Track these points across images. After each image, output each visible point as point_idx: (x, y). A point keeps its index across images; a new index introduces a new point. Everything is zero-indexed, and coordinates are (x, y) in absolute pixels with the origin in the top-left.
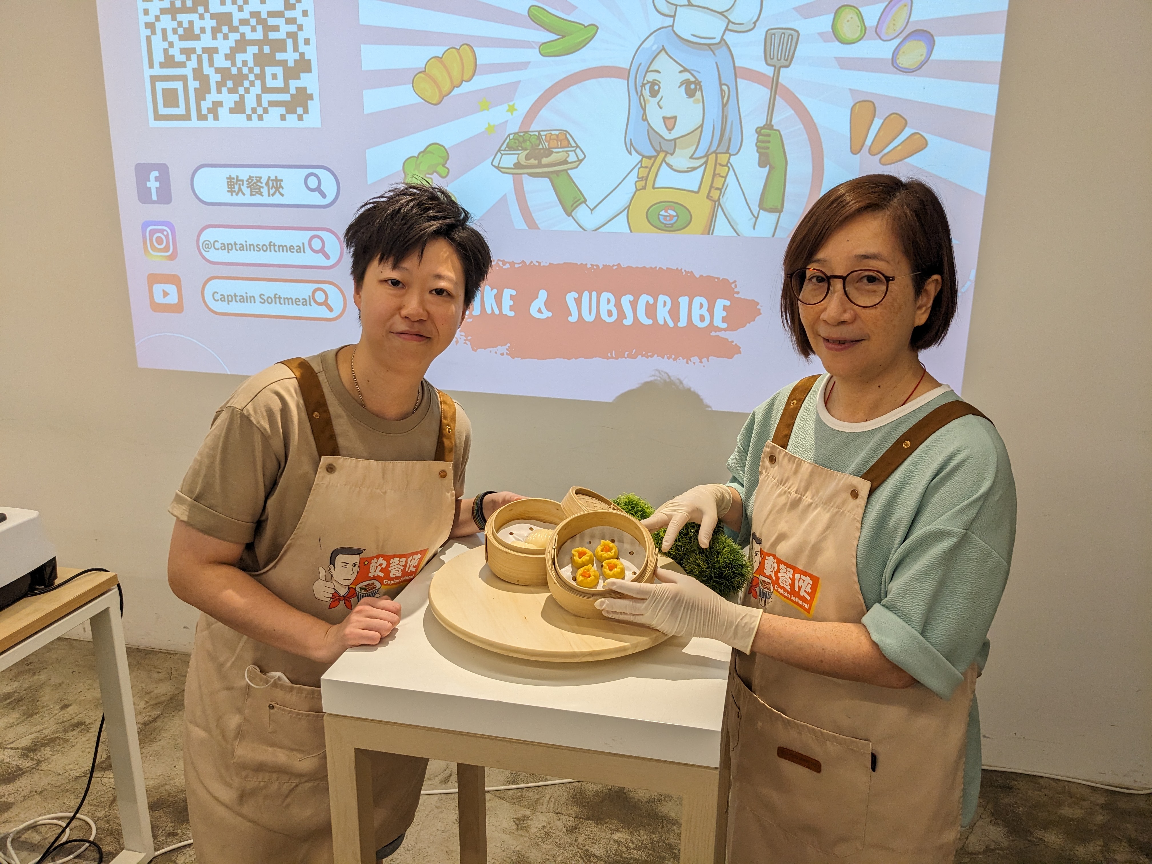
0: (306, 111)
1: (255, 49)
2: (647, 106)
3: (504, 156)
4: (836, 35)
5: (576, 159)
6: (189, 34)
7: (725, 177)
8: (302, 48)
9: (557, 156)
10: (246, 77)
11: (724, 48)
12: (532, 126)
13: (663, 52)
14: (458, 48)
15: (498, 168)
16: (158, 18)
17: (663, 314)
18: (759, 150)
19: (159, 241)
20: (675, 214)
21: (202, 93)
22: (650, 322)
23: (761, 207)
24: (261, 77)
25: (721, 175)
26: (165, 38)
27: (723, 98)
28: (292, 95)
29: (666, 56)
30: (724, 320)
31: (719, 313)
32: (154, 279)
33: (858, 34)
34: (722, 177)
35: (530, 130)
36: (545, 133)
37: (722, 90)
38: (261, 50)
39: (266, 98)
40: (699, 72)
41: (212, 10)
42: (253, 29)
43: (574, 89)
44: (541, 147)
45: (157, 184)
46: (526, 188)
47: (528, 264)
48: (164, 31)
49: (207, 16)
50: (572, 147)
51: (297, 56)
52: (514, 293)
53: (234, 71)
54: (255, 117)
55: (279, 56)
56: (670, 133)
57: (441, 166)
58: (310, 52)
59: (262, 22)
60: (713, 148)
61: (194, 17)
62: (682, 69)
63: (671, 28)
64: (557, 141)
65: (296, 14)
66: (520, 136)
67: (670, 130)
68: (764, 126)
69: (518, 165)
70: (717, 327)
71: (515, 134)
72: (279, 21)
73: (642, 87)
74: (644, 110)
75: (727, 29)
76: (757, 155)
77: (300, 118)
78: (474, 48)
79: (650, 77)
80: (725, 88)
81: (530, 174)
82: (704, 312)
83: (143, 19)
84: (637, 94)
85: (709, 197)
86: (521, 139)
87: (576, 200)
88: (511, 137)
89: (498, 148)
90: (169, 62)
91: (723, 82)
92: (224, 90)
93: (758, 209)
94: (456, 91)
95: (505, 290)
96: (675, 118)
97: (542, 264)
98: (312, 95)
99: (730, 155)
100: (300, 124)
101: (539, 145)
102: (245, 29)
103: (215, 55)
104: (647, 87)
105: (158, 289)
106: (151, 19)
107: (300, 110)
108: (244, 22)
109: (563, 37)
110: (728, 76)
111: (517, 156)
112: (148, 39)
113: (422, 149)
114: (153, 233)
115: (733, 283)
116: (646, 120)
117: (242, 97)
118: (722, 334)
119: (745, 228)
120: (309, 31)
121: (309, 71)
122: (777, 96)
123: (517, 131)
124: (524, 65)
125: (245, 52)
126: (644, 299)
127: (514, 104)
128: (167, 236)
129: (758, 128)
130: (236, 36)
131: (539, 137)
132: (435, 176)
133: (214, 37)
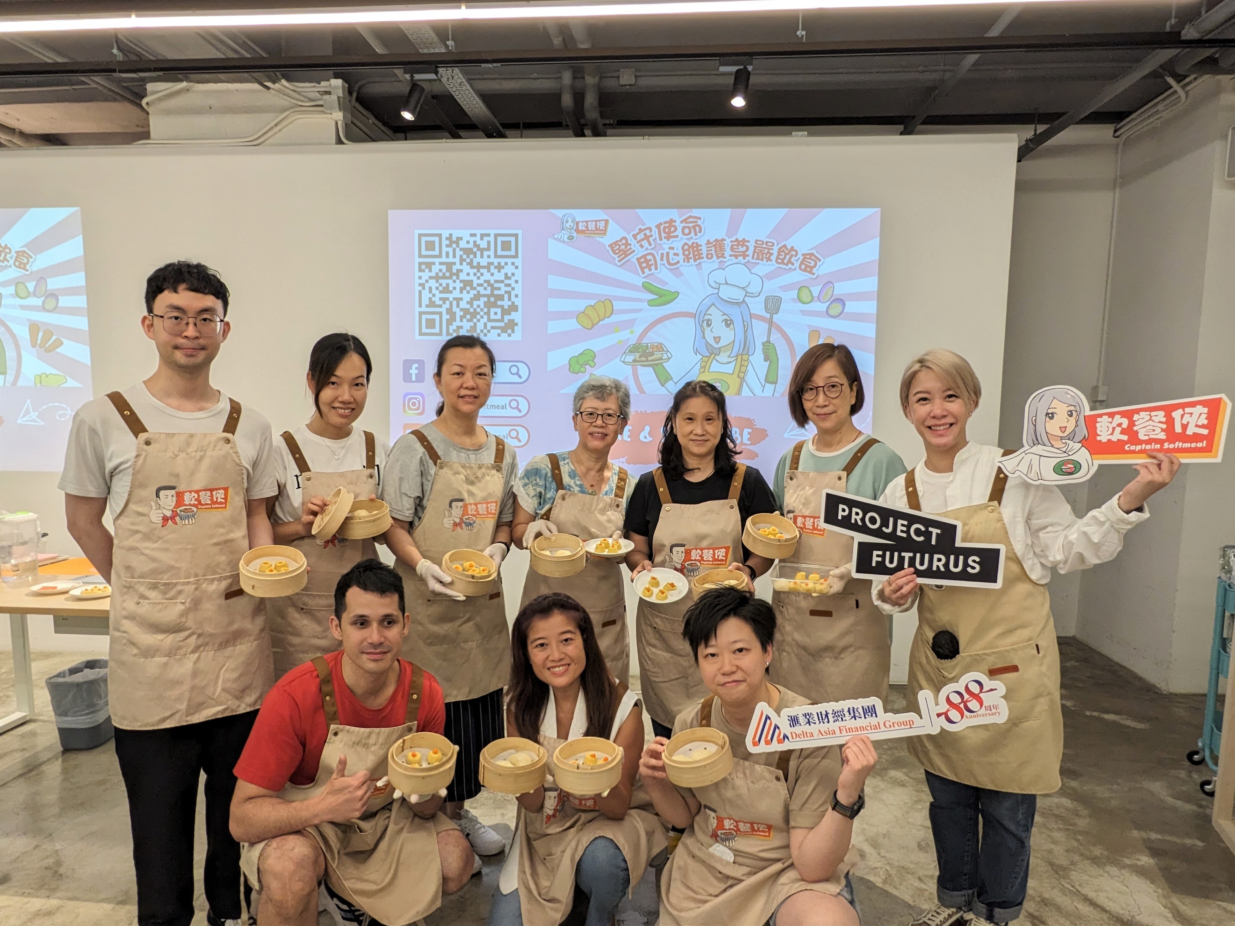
0: (513, 332)
1: (486, 299)
2: (705, 331)
3: (627, 356)
4: (799, 299)
5: (667, 358)
6: (446, 290)
7: (747, 367)
8: (513, 299)
9: (657, 355)
10: (479, 313)
11: (745, 305)
12: (643, 340)
13: (713, 306)
14: (603, 301)
15: (623, 362)
16: (427, 281)
18: (764, 353)
19: (414, 404)
20: (721, 385)
21: (450, 322)
24: (488, 314)
25: (745, 366)
26: (430, 292)
27: (744, 328)
28: (505, 323)
29: (715, 308)
30: (749, 439)
31: (746, 436)
32: (407, 426)
33: (809, 300)
35: (642, 343)
36: (650, 344)
38: (489, 299)
39: (489, 325)
40: (732, 316)
41: (461, 278)
42: (485, 289)
43: (666, 322)
45: (417, 371)
46: (639, 373)
47: (640, 413)
48: (430, 288)
49: (458, 281)
50: (665, 351)
51: (510, 303)
52: (632, 428)
53: (472, 310)
55: (499, 303)
56: (717, 345)
57: (591, 361)
58: (518, 302)
59: (491, 286)
60: (740, 353)
61: (450, 282)
62: (723, 314)
63: (717, 294)
64: (657, 348)
65: (512, 282)
66: (637, 346)
67: (717, 343)
68: (766, 342)
69: (635, 361)
70: (745, 444)
71: (633, 344)
72: (501, 285)
73: (702, 322)
74: (704, 333)
75: (746, 295)
76: (763, 356)
77: (509, 335)
78: (612, 301)
79: (707, 317)
80: (745, 323)
81: (641, 365)
83: (418, 282)
84: (700, 325)
85: (738, 376)
87: (668, 378)
88: (632, 346)
89: (624, 352)
90: (432, 304)
91: (744, 320)
92: (465, 320)
93: (766, 383)
94: (601, 323)
96: (720, 337)
97: (648, 413)
98: (517, 323)
99: (749, 356)
100: (510, 339)
101: (647, 350)
102: (481, 289)
103: (460, 302)
104: (705, 322)
106: (423, 281)
107: (509, 331)
108: (479, 285)
109: (661, 297)
110: (747, 318)
111: (634, 356)
112: (420, 292)
113: (581, 352)
114: (410, 399)
115: (752, 421)
116: (705, 338)
117: (475, 324)
118: (748, 448)
119: (758, 391)
120: (518, 291)
121: (517, 310)
123: (635, 343)
124: (639, 310)
125: (479, 300)
127: (633, 329)
128: (419, 402)
129: (763, 343)
130: (475, 292)
131: (647, 346)
132: (587, 367)
133: (461, 292)
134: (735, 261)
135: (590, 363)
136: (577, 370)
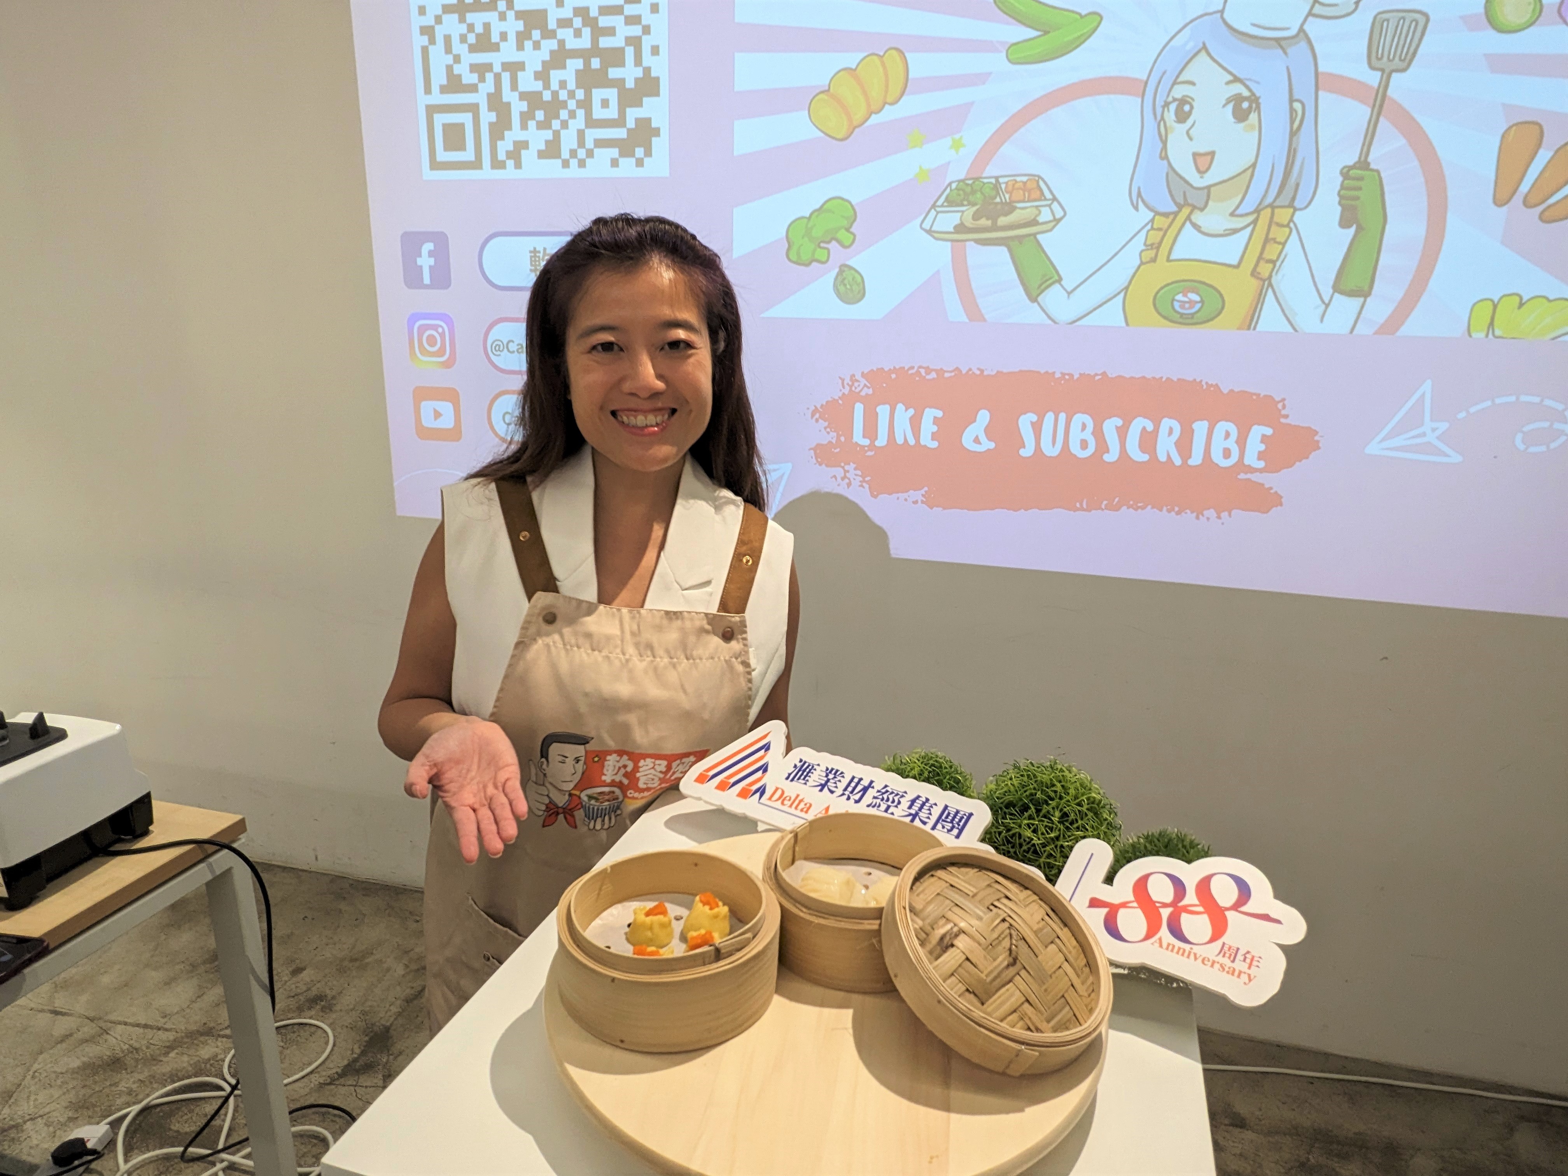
0: (648, 153)
1: (578, 63)
2: (1169, 136)
3: (940, 215)
4: (1492, 20)
5: (1051, 218)
6: (484, 43)
7: (1284, 244)
8: (648, 59)
9: (1021, 213)
10: (564, 105)
11: (1303, 44)
12: (988, 168)
13: (1203, 53)
14: (882, 54)
15: (929, 232)
16: (438, 20)
17: (1166, 447)
18: (1343, 202)
19: (432, 341)
20: (1198, 298)
21: (498, 130)
22: (1145, 457)
23: (1337, 288)
24: (586, 104)
25: (1278, 240)
26: (448, 49)
27: (1292, 122)
28: (629, 130)
29: (1208, 59)
30: (1261, 456)
31: (1255, 444)
32: (422, 394)
33: (1526, 18)
34: (1279, 243)
35: (984, 175)
36: (1006, 179)
37: (1292, 110)
38: (587, 64)
39: (591, 135)
40: (1258, 83)
41: (518, 6)
42: (578, 34)
43: (1058, 113)
44: (998, 200)
45: (432, 261)
46: (970, 261)
47: (964, 372)
48: (448, 39)
49: (511, 15)
50: (1046, 199)
51: (639, 72)
52: (939, 414)
53: (547, 96)
54: (574, 162)
55: (614, 73)
56: (1202, 177)
57: (843, 231)
58: (659, 66)
59: (590, 22)
60: (1269, 200)
61: (491, 17)
62: (1230, 78)
63: (1219, 15)
64: (1024, 191)
65: (640, 9)
66: (968, 185)
68: (1356, 163)
69: (960, 228)
70: (1249, 466)
71: (959, 181)
72: (617, 21)
73: (1163, 107)
74: (1165, 143)
75: (1310, 14)
76: (1339, 209)
77: (640, 163)
78: (907, 55)
79: (1179, 92)
80: (1297, 106)
81: (978, 241)
82: (1231, 443)
83: (418, 21)
84: (1155, 118)
85: (1254, 273)
86: (968, 189)
87: (1047, 277)
88: (954, 186)
89: (932, 203)
90: (454, 84)
91: (1296, 97)
92: (532, 124)
93: (1331, 291)
94: (874, 119)
95: (927, 410)
96: (1212, 154)
97: (986, 373)
98: (658, 129)
99: (1295, 210)
100: (640, 172)
101: (996, 198)
102: (565, 34)
103: (520, 74)
104: (1173, 107)
105: (427, 407)
106: (429, 20)
108: (564, 23)
109: (1046, 33)
110: (1304, 90)
111: (959, 214)
112: (425, 50)
113: (818, 206)
114: (422, 329)
115: (1279, 402)
116: (1166, 158)
117: (557, 134)
118: (1255, 477)
119: (1308, 319)
120: (660, 34)
121: (656, 93)
122: (1382, 119)
123: (962, 177)
124: (980, 79)
125: (564, 67)
126: (1140, 424)
127: (961, 137)
128: (442, 335)
129: (1344, 167)
130: (553, 44)
131: (996, 186)
132: (833, 245)
133: (520, 47)
135: (842, 235)
136: (805, 257)
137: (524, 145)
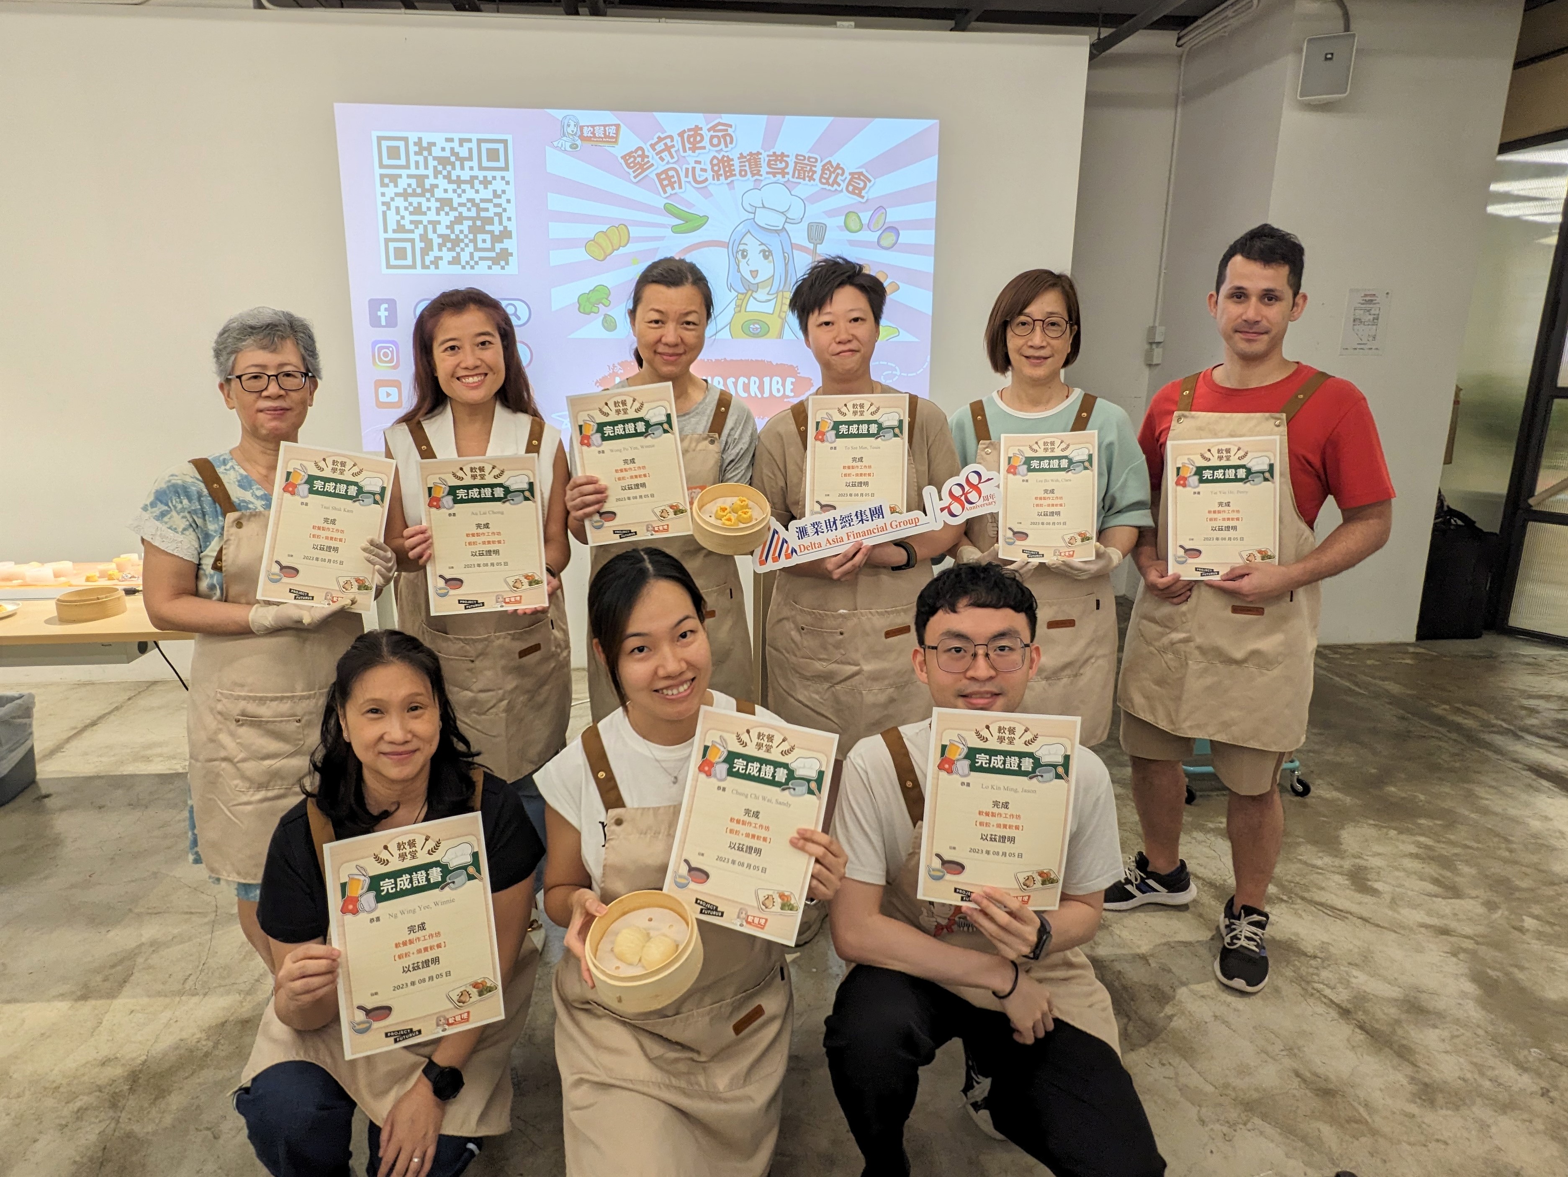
0: (507, 263)
1: (470, 223)
2: (740, 264)
4: (846, 226)
6: (418, 211)
8: (505, 222)
10: (462, 241)
11: (785, 232)
13: (749, 233)
14: (617, 226)
16: (392, 199)
17: (754, 389)
19: (385, 355)
20: (759, 327)
21: (425, 252)
22: (746, 395)
24: (474, 241)
26: (398, 212)
27: (784, 260)
28: (497, 253)
29: (751, 235)
30: (792, 391)
31: (789, 386)
32: (379, 384)
33: (857, 226)
37: (784, 256)
38: (474, 223)
39: (477, 255)
41: (436, 196)
42: (469, 210)
43: (694, 253)
45: (386, 313)
48: (397, 208)
49: (433, 199)
51: (501, 228)
53: (453, 236)
54: (468, 267)
55: (488, 228)
56: (754, 280)
57: (605, 299)
58: (512, 226)
59: (477, 206)
60: (780, 289)
61: (422, 200)
62: (760, 243)
63: (753, 220)
65: (502, 201)
67: (754, 278)
70: (788, 395)
72: (488, 205)
73: (736, 253)
74: (739, 266)
75: (785, 221)
77: (503, 268)
78: (628, 227)
79: (742, 247)
80: (785, 254)
82: (780, 386)
83: (380, 199)
84: (734, 257)
85: (779, 318)
90: (400, 228)
91: (784, 251)
92: (444, 249)
94: (616, 253)
96: (756, 271)
98: (512, 253)
100: (503, 272)
102: (463, 210)
103: (438, 226)
104: (740, 253)
105: (383, 391)
106: (387, 199)
107: (503, 263)
108: (460, 205)
109: (687, 222)
110: (786, 248)
112: (384, 213)
113: (593, 289)
114: (380, 349)
115: (795, 368)
116: (739, 272)
117: (458, 254)
120: (511, 212)
121: (511, 238)
124: (660, 238)
125: (462, 224)
126: (742, 380)
128: (392, 352)
130: (456, 214)
132: (601, 306)
133: (438, 214)
134: (774, 179)
135: (604, 301)
136: (587, 310)
137: (441, 258)
